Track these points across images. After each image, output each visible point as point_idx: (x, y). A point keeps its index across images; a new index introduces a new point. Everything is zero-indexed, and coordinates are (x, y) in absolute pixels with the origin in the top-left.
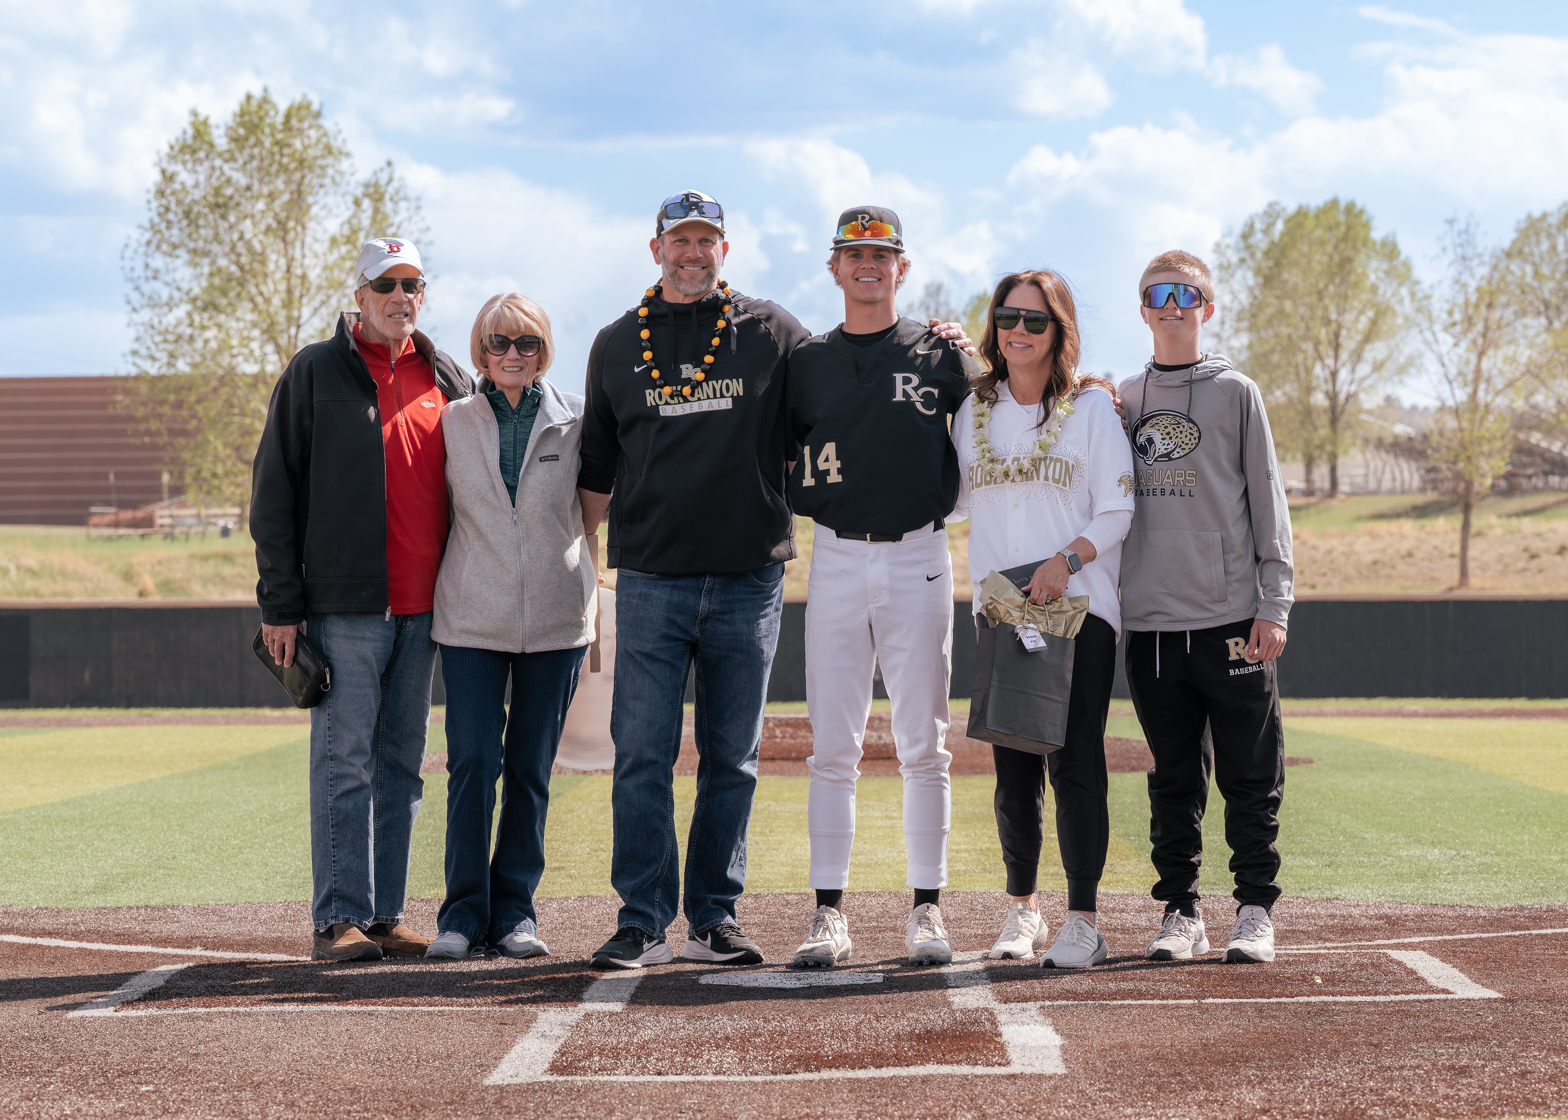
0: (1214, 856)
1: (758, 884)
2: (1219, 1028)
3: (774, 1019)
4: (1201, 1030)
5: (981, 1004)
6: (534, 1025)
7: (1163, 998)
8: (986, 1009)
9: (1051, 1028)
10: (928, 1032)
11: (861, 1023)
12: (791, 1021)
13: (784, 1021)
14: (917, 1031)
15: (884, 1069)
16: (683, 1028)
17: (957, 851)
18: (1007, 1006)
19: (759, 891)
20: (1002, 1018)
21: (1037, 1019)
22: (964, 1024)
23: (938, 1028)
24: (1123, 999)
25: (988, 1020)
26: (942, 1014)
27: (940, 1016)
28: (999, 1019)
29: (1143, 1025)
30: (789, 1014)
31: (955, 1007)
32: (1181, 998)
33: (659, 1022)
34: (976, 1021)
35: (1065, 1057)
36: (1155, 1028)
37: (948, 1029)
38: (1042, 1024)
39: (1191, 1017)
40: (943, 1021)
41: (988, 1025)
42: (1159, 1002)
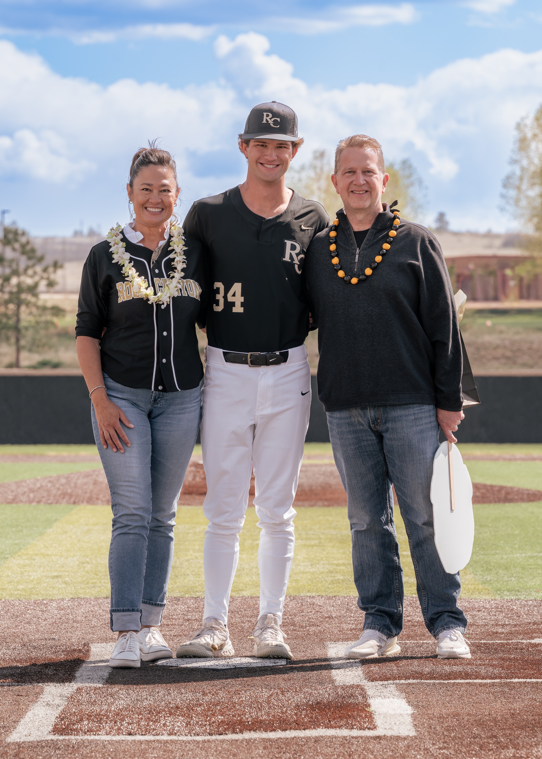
0: (518, 569)
1: (198, 589)
2: (523, 701)
3: (210, 693)
4: (510, 702)
5: (356, 681)
6: (41, 696)
7: (483, 678)
8: (358, 686)
9: (404, 701)
10: (318, 703)
11: (271, 695)
12: (221, 694)
13: (217, 694)
14: (310, 703)
15: (288, 732)
16: (146, 699)
17: (337, 565)
18: (373, 683)
19: (198, 594)
20: (370, 692)
21: (394, 693)
22: (344, 697)
23: (325, 701)
24: (455, 678)
25: (361, 694)
26: (328, 689)
27: (326, 691)
28: (368, 693)
29: (469, 698)
30: (220, 689)
31: (337, 684)
32: (496, 678)
33: (129, 695)
34: (352, 695)
35: (415, 723)
36: (478, 700)
37: (332, 701)
38: (399, 697)
39: (503, 693)
40: (329, 694)
41: (360, 698)
42: (480, 681)
